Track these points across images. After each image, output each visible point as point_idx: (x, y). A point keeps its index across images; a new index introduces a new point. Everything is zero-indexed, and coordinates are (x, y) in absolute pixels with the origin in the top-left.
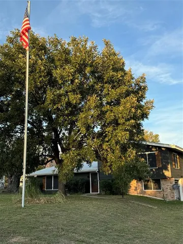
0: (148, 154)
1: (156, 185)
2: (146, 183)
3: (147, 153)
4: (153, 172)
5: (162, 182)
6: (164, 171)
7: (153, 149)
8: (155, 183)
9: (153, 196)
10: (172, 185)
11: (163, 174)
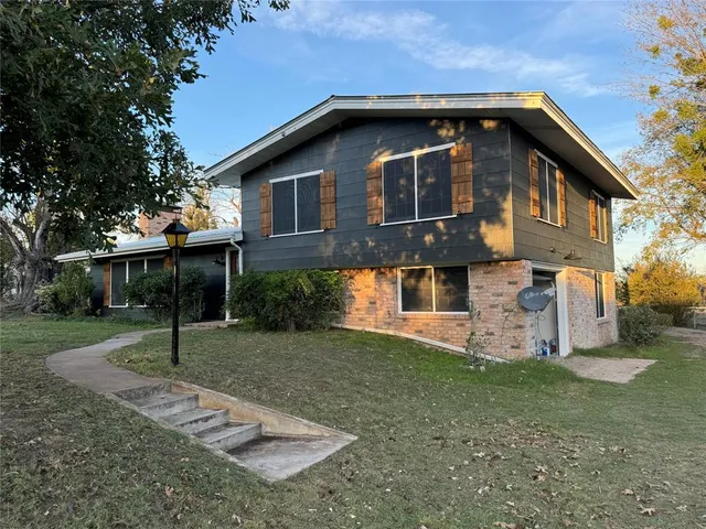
0: (422, 159)
1: (448, 292)
2: (412, 281)
3: (416, 153)
4: (438, 234)
5: (475, 279)
6: (484, 228)
7: (443, 133)
8: (445, 283)
9: (435, 337)
10: (514, 290)
11: (480, 239)
